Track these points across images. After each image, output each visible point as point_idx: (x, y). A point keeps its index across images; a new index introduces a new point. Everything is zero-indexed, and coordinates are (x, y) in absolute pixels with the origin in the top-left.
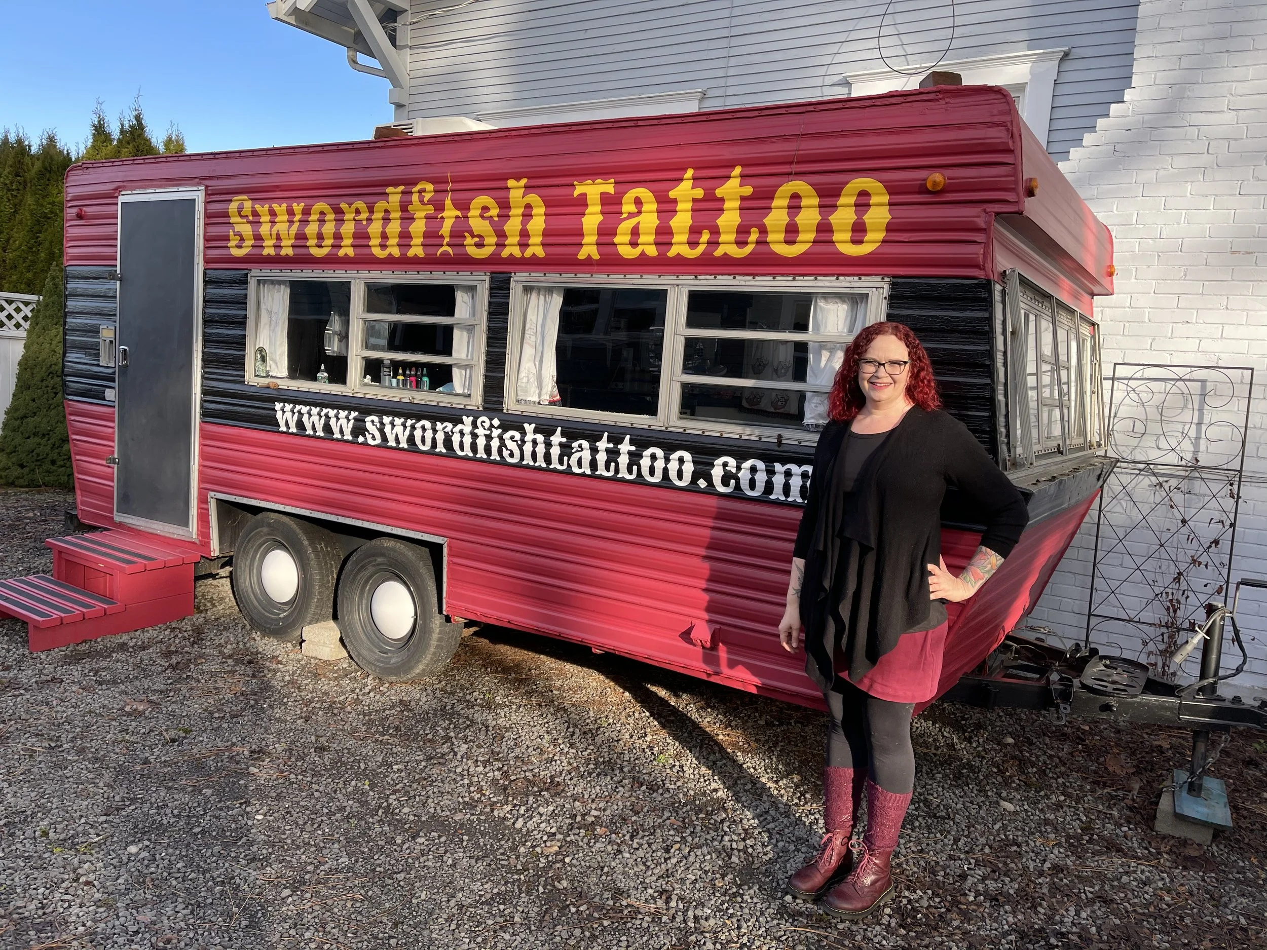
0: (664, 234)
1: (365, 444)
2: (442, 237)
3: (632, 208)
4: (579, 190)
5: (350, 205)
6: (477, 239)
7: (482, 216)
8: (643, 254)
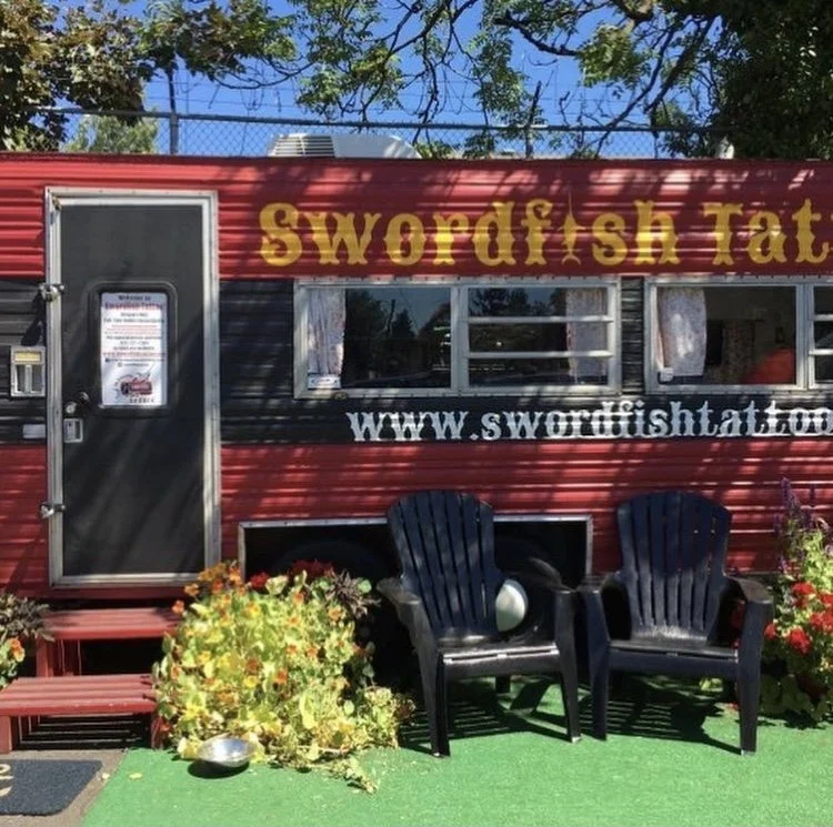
0: (791, 246)
1: (481, 441)
2: (565, 247)
3: (759, 227)
4: (707, 213)
5: (446, 218)
6: (604, 250)
7: (608, 231)
8: (774, 260)
